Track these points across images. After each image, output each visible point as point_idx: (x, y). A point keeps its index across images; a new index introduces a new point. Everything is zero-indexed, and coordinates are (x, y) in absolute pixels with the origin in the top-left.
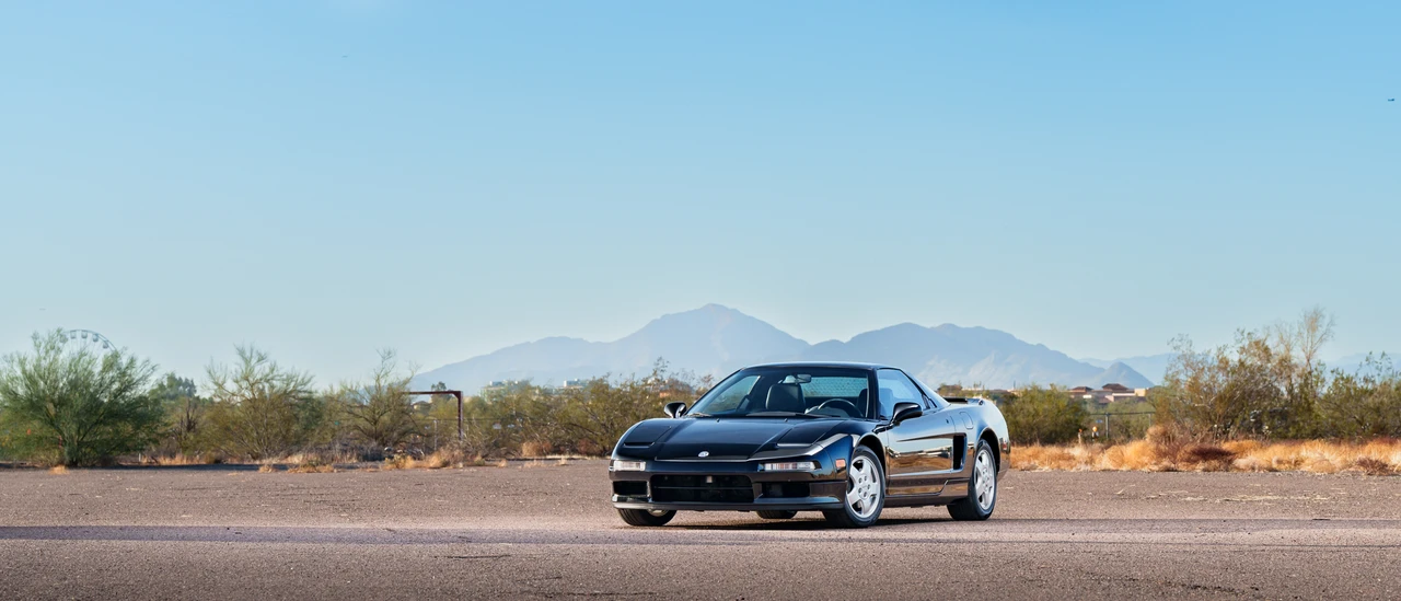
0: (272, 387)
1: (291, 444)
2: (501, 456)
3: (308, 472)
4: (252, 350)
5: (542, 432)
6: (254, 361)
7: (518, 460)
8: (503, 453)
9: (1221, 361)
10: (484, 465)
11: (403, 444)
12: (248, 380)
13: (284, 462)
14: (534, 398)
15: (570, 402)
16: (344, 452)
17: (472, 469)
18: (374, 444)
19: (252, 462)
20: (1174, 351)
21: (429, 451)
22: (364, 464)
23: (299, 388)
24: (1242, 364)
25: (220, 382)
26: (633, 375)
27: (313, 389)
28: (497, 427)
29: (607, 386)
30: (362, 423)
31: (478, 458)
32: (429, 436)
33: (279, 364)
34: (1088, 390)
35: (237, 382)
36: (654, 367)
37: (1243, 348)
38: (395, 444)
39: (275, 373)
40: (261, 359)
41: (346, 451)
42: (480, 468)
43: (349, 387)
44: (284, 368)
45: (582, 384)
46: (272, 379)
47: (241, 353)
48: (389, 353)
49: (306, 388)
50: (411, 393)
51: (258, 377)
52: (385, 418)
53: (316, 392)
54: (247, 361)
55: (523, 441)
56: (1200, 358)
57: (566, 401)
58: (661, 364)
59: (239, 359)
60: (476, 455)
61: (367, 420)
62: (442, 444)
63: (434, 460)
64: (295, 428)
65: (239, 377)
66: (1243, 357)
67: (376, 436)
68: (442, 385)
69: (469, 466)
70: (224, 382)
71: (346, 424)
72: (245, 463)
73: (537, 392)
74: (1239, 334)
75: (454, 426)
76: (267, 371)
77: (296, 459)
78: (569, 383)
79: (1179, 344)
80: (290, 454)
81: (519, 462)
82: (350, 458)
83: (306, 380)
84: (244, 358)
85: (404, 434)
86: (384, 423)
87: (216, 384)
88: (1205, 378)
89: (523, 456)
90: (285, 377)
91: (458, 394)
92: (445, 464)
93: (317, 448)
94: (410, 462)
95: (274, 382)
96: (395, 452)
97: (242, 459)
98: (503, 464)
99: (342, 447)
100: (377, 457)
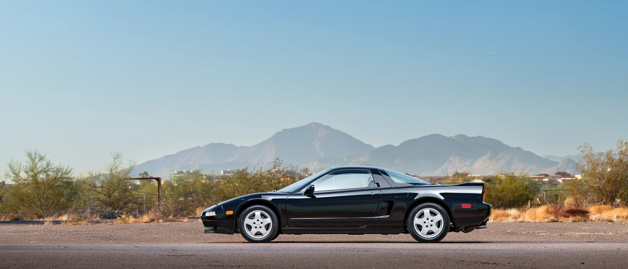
0: (48, 175)
1: (61, 209)
2: (184, 216)
3: (74, 225)
4: (36, 154)
5: (208, 202)
6: (37, 160)
7: (194, 218)
8: (185, 214)
9: (608, 159)
10: (174, 221)
11: (126, 209)
12: (33, 171)
13: (57, 219)
14: (203, 181)
15: (225, 184)
16: (92, 213)
17: (168, 223)
18: (110, 209)
19: (38, 220)
20: (581, 153)
21: (142, 213)
22: (104, 220)
23: (64, 176)
24: (621, 161)
25: (17, 172)
26: (262, 168)
27: (72, 176)
28: (182, 199)
29: (247, 174)
30: (102, 197)
31: (171, 217)
32: (141, 204)
33: (52, 162)
34: (546, 176)
35: (27, 172)
36: (274, 164)
37: (622, 152)
38: (122, 209)
39: (50, 167)
40: (41, 159)
41: (93, 213)
42: (173, 222)
43: (94, 175)
44: (55, 164)
45: (232, 173)
46: (48, 171)
47: (30, 155)
48: (118, 156)
49: (67, 176)
50: (131, 179)
51: (40, 169)
52: (116, 194)
53: (74, 178)
54: (33, 160)
55: (197, 207)
56: (596, 158)
57: (222, 183)
58: (278, 162)
59: (28, 159)
60: (169, 215)
61: (105, 195)
62: (149, 209)
63: (146, 218)
64: (63, 200)
65: (28, 169)
66: (622, 157)
67: (110, 204)
68: (146, 173)
69: (166, 221)
70: (19, 172)
71: (92, 197)
72: (34, 220)
73: (204, 177)
74: (619, 143)
75: (155, 199)
76: (45, 166)
77: (64, 218)
78: (225, 172)
79: (584, 149)
80: (60, 215)
81: (194, 220)
82: (96, 217)
83: (68, 171)
84: (31, 158)
85: (126, 203)
86: (115, 197)
87: (14, 173)
88: (600, 169)
89: (197, 216)
90: (55, 170)
91: (158, 179)
92: (152, 220)
93: (76, 211)
94: (132, 219)
95: (49, 172)
96: (122, 214)
97: (32, 218)
98: (186, 220)
99: (91, 211)
100: (112, 216)
